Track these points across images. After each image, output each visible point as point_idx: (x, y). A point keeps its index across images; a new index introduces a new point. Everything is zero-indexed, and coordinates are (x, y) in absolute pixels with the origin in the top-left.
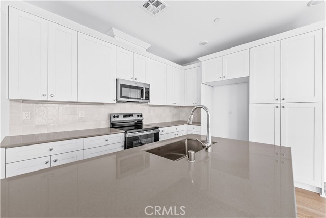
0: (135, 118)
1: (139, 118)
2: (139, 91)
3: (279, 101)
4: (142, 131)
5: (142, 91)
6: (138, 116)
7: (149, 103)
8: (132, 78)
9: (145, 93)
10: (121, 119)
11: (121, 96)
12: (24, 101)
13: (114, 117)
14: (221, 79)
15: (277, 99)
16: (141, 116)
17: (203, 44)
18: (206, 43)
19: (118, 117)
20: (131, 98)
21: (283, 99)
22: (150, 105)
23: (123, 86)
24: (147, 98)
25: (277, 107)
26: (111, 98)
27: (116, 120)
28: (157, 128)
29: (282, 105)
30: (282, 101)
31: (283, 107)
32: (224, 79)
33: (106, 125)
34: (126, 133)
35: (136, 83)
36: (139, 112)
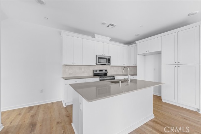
0: (104, 72)
1: (106, 72)
2: (106, 60)
3: (177, 63)
4: (107, 77)
5: (107, 59)
6: (105, 71)
7: (110, 65)
8: (103, 54)
9: (108, 60)
10: (98, 72)
11: (98, 62)
12: (67, 65)
13: (95, 71)
14: (147, 52)
15: (176, 63)
16: (107, 71)
17: (137, 35)
18: (139, 35)
19: (97, 71)
20: (102, 63)
21: (179, 62)
22: (111, 66)
23: (99, 58)
24: (109, 63)
25: (176, 66)
26: (94, 63)
27: (96, 72)
28: (114, 76)
29: (179, 65)
30: (179, 64)
31: (179, 66)
32: (149, 52)
33: (92, 74)
34: (100, 77)
35: (104, 56)
36: (106, 69)
